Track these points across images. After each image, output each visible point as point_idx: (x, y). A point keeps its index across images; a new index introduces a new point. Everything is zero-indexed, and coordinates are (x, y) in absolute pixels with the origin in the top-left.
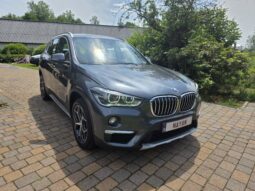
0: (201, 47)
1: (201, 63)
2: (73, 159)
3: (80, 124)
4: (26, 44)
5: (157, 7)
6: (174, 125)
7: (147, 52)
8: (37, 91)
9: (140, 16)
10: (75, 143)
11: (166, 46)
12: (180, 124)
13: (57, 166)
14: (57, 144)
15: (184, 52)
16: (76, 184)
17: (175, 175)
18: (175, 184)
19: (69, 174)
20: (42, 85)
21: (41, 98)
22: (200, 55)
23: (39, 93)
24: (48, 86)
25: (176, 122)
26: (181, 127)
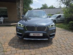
26: (37, 36)
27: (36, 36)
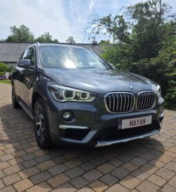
0: (172, 56)
1: (172, 71)
2: (31, 157)
3: (40, 123)
4: (7, 63)
5: (126, 21)
6: (131, 123)
7: (118, 65)
8: (10, 101)
9: (110, 30)
10: (35, 143)
11: (136, 58)
12: (138, 123)
13: (14, 162)
14: (17, 144)
15: (154, 61)
16: (29, 178)
17: (131, 174)
18: (130, 183)
19: (24, 169)
20: (14, 93)
21: (12, 107)
22: (170, 64)
23: (11, 103)
24: (18, 94)
25: (133, 120)
26: (139, 125)
27: (137, 126)
